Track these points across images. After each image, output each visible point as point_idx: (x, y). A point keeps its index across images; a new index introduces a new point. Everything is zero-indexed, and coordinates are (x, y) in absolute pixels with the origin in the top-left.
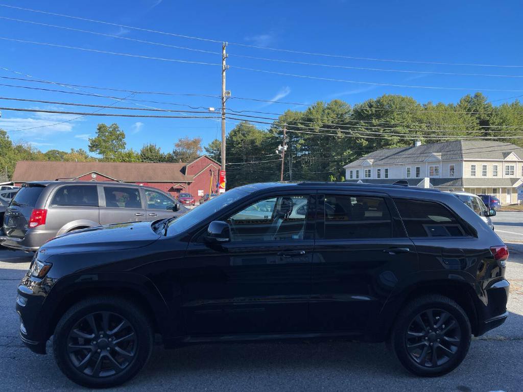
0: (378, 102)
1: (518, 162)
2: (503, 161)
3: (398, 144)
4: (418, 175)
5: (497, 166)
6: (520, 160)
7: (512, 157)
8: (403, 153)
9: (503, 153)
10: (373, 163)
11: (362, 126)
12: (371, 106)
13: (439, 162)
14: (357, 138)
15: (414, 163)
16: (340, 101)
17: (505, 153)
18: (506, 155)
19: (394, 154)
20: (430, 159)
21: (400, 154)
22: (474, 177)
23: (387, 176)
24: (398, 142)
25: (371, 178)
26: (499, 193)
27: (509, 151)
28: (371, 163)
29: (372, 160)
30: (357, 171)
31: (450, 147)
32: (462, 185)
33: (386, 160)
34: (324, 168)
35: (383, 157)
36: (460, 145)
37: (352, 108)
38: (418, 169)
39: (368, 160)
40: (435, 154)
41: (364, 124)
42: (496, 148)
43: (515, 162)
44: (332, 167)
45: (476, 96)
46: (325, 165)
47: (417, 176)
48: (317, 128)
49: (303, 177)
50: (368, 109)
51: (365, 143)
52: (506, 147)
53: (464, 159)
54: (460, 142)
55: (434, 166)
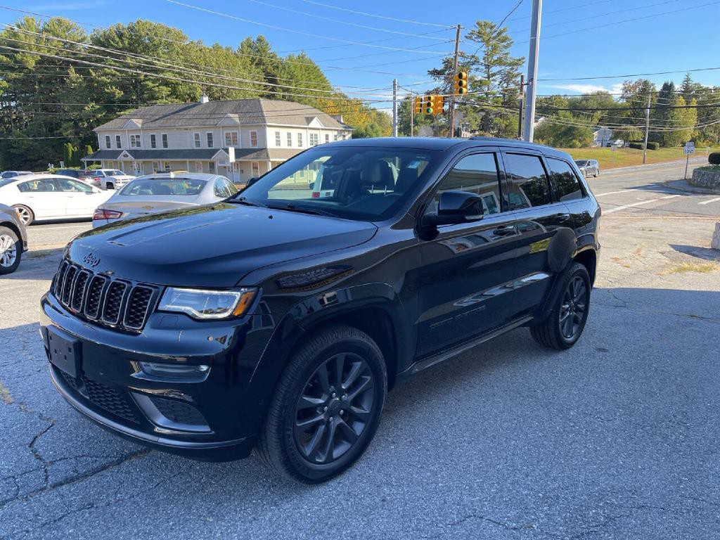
0: (131, 29)
1: (323, 129)
2: (306, 128)
3: (170, 99)
4: (210, 143)
5: (301, 134)
6: (323, 128)
7: (315, 123)
8: (185, 112)
9: (306, 118)
10: (143, 124)
11: (110, 65)
12: (121, 36)
13: (236, 126)
14: (105, 84)
15: (204, 126)
16: (66, 20)
17: (308, 118)
18: (309, 120)
19: (172, 114)
20: (226, 122)
21: (181, 113)
22: (278, 147)
23: (165, 145)
24: (168, 96)
25: (142, 148)
26: (306, 169)
27: (312, 116)
28: (140, 126)
29: (141, 121)
30: (118, 138)
31: (248, 107)
32: (268, 157)
33: (162, 121)
34: (51, 130)
35: (157, 117)
36: (260, 105)
37: (88, 34)
38: (210, 136)
39: (134, 120)
40: (231, 115)
41: (113, 63)
42: (298, 112)
43: (319, 129)
44: (66, 129)
45: (259, 40)
46: (52, 127)
47: (209, 146)
48: (31, 64)
49: (14, 146)
50: (117, 39)
51: (119, 94)
52: (308, 110)
53: (268, 124)
54: (259, 101)
55: (231, 132)
